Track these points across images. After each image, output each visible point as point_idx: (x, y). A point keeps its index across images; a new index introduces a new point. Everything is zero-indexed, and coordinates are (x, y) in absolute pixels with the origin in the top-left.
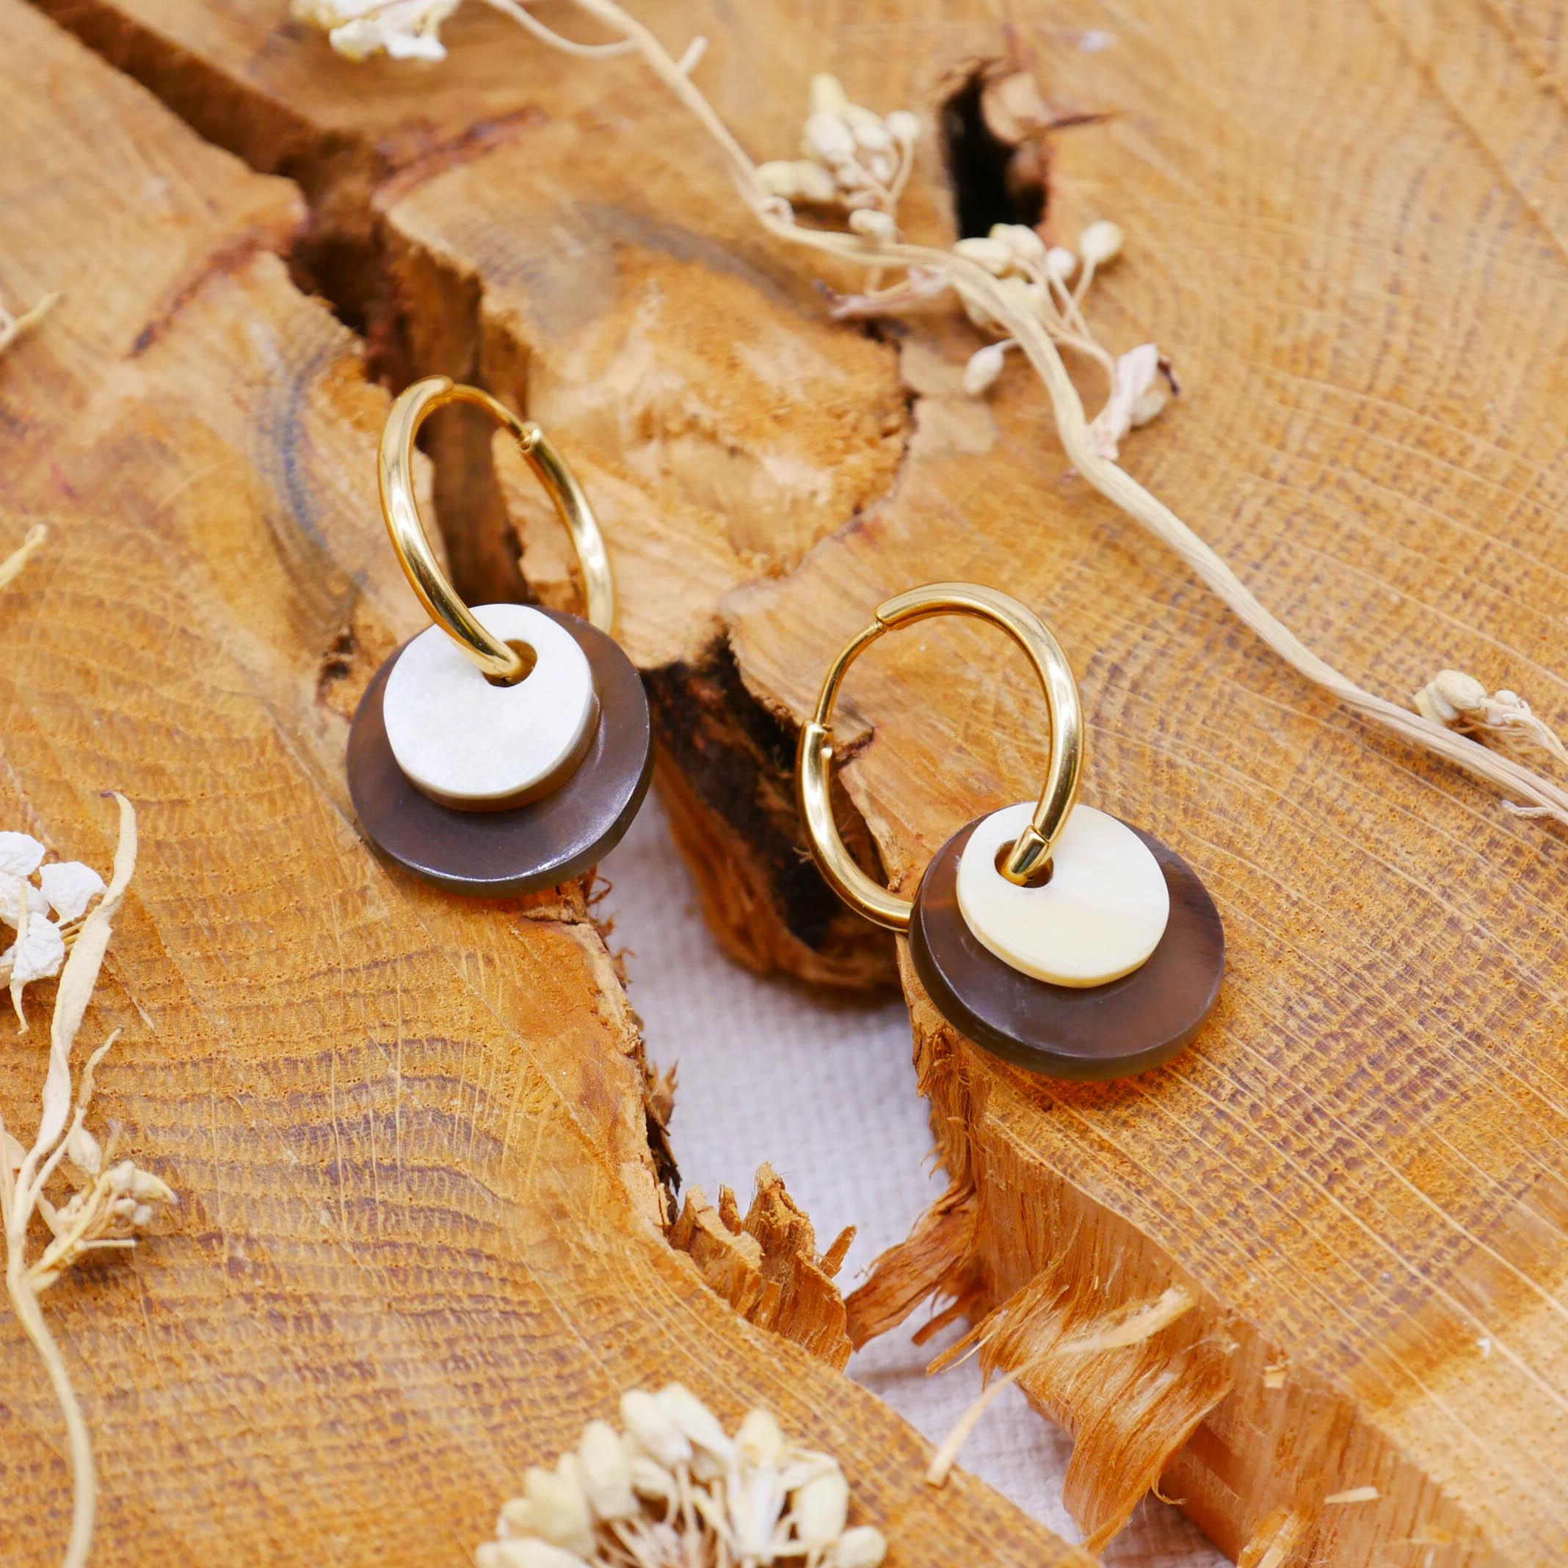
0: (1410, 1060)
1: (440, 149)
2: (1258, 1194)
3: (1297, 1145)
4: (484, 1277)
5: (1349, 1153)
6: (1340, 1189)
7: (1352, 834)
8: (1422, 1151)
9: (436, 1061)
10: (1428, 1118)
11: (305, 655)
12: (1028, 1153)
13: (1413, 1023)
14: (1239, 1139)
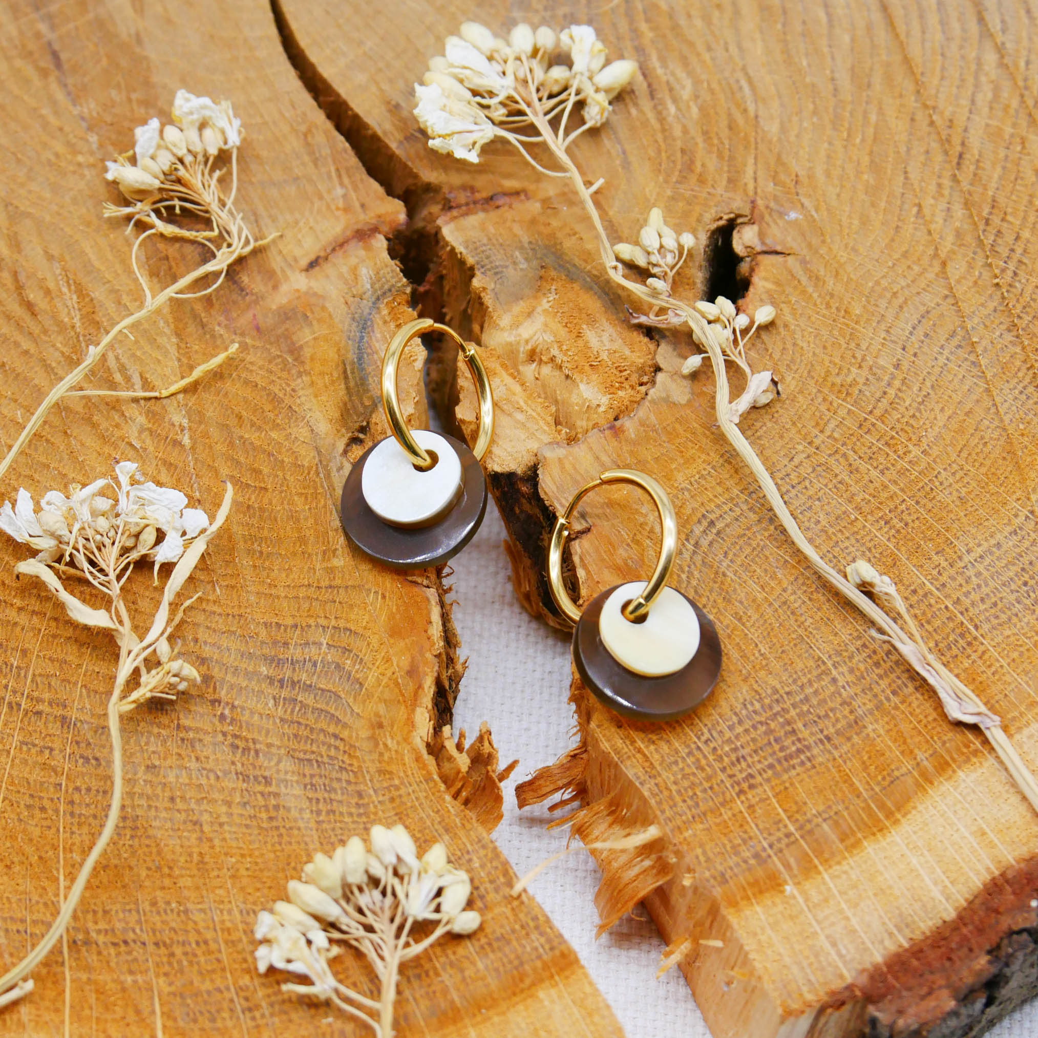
0: (793, 743)
1: (475, 202)
2: (705, 791)
3: (729, 772)
4: (336, 748)
5: (752, 781)
6: (743, 798)
7: (799, 626)
8: (786, 788)
9: (345, 640)
10: (793, 773)
11: (343, 430)
12: (605, 746)
13: (800, 725)
14: (703, 762)
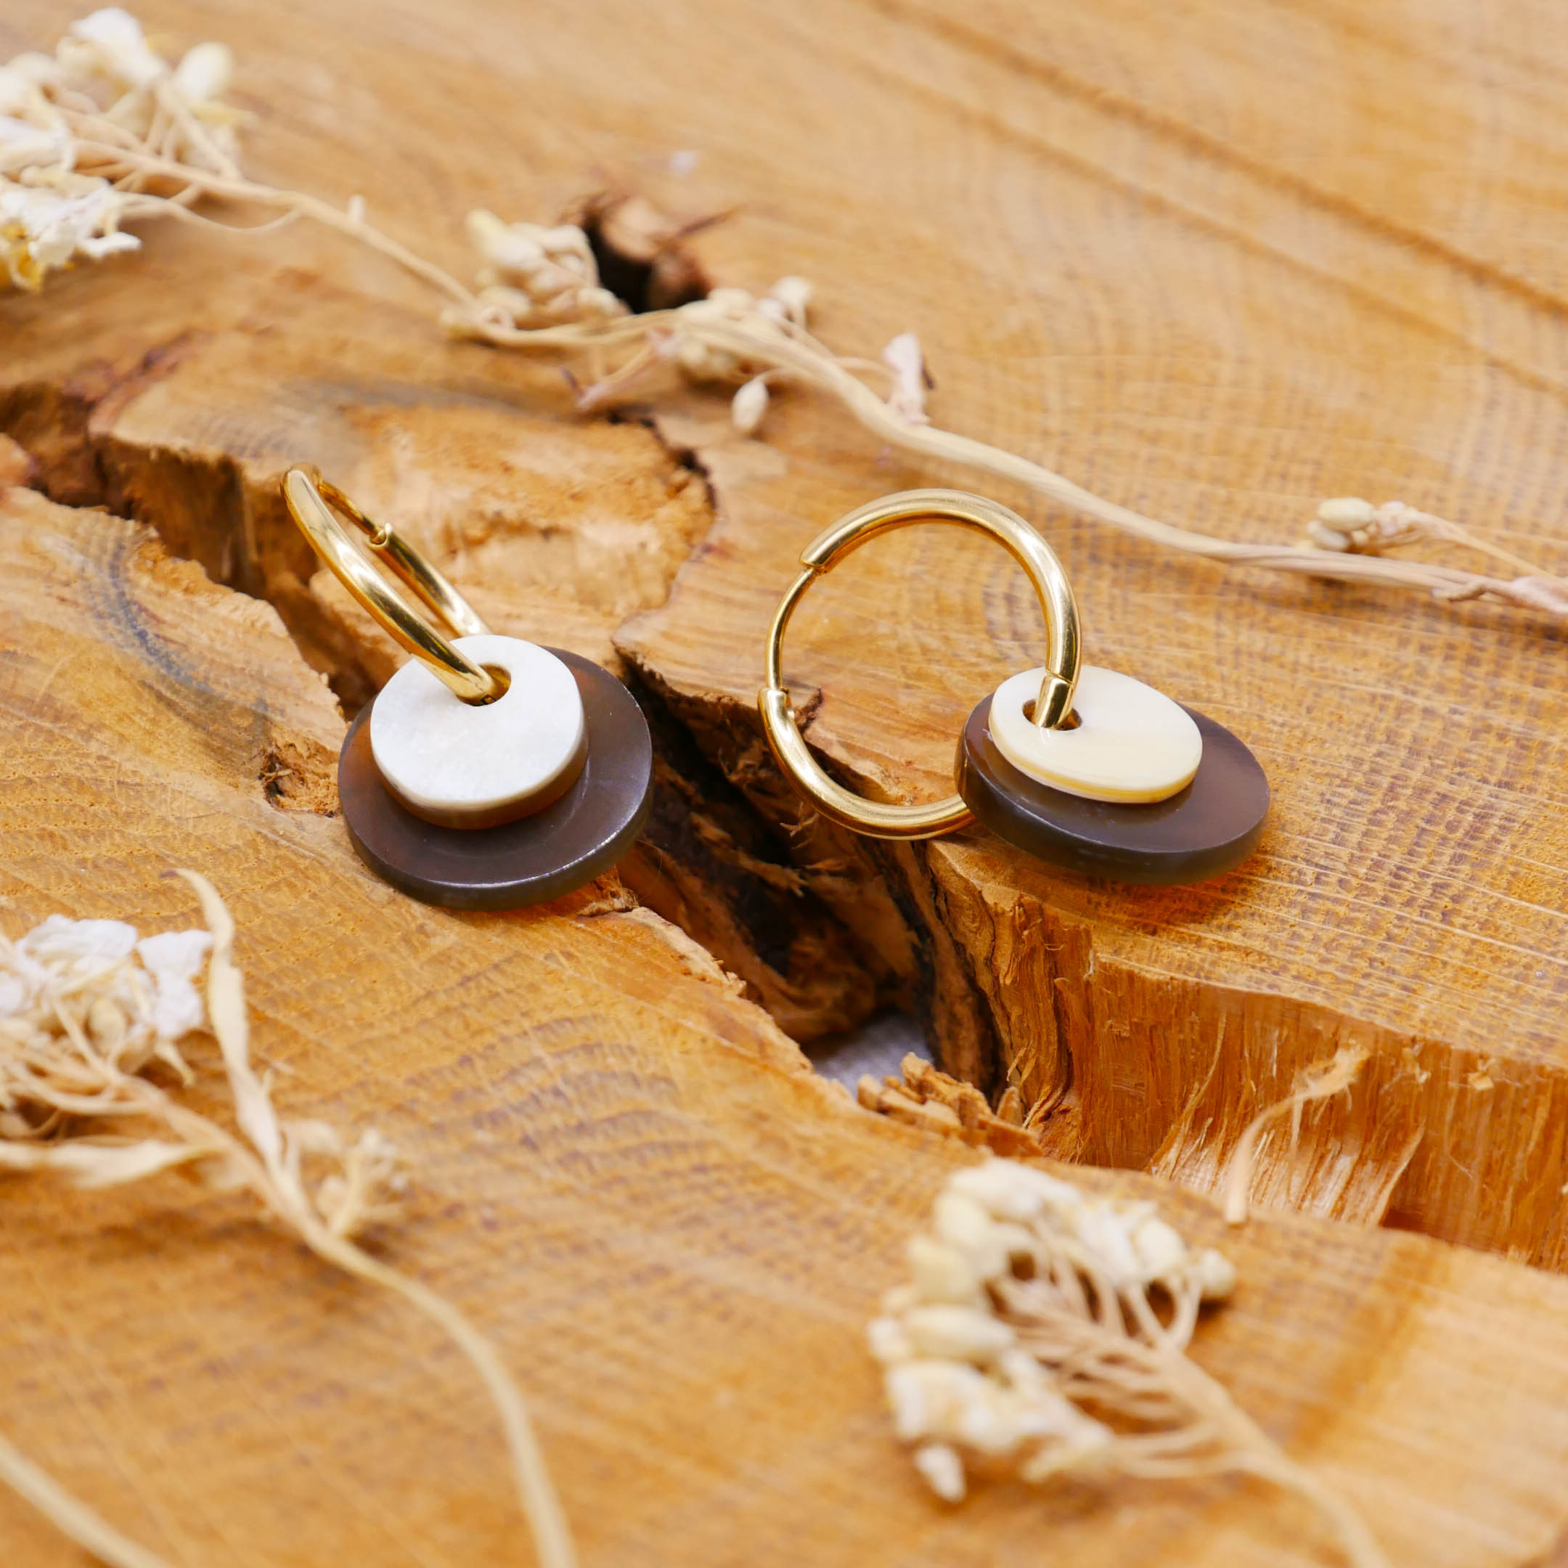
0: (1460, 810)
1: (128, 378)
2: (1382, 947)
3: (1399, 899)
4: (720, 1183)
5: (1450, 892)
6: (1459, 920)
7: (1296, 671)
8: (1514, 874)
9: (572, 1036)
10: (1503, 849)
11: (243, 780)
12: (1154, 972)
13: (1444, 785)
14: (1342, 910)
